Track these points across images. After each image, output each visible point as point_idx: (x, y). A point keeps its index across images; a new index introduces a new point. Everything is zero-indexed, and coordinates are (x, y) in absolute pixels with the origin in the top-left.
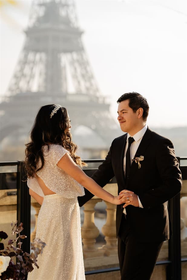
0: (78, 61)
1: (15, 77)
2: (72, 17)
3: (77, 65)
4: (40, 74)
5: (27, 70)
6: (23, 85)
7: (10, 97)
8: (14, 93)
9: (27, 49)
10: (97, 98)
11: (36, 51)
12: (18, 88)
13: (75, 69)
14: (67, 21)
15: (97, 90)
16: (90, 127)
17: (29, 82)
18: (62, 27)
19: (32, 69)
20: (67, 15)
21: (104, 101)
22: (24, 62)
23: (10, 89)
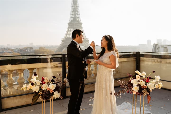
1: (66, 34)
2: (79, 20)
5: (69, 33)
6: (68, 36)
7: (65, 39)
8: (66, 38)
9: (69, 28)
10: (86, 39)
11: (71, 28)
12: (67, 37)
14: (78, 21)
15: (86, 37)
16: (84, 46)
17: (69, 35)
18: (77, 22)
20: (78, 19)
21: (87, 40)
22: (68, 31)
23: (65, 37)
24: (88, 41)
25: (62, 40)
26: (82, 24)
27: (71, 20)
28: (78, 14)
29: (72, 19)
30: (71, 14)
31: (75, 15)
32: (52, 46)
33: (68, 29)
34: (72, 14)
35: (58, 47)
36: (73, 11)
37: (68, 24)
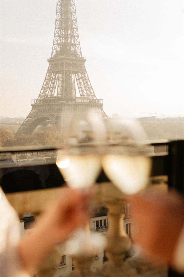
0: (82, 78)
1: (43, 88)
2: (78, 51)
3: (81, 81)
4: (58, 86)
6: (48, 93)
7: (40, 100)
8: (43, 98)
9: (49, 71)
10: (95, 100)
11: (57, 73)
12: (45, 95)
13: (80, 83)
14: (75, 54)
15: (94, 95)
17: (52, 91)
18: (72, 57)
19: (54, 83)
20: (75, 49)
21: (99, 102)
22: (48, 79)
23: (40, 96)
24: (102, 105)
25: (33, 103)
26: (85, 61)
27: (55, 51)
28: (74, 37)
29: (59, 50)
30: (57, 35)
31: (66, 37)
32: (8, 119)
33: (49, 76)
34: (59, 36)
35: (22, 122)
36: (60, 28)
37: (48, 61)
